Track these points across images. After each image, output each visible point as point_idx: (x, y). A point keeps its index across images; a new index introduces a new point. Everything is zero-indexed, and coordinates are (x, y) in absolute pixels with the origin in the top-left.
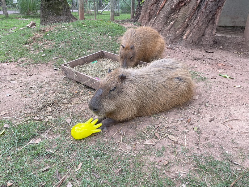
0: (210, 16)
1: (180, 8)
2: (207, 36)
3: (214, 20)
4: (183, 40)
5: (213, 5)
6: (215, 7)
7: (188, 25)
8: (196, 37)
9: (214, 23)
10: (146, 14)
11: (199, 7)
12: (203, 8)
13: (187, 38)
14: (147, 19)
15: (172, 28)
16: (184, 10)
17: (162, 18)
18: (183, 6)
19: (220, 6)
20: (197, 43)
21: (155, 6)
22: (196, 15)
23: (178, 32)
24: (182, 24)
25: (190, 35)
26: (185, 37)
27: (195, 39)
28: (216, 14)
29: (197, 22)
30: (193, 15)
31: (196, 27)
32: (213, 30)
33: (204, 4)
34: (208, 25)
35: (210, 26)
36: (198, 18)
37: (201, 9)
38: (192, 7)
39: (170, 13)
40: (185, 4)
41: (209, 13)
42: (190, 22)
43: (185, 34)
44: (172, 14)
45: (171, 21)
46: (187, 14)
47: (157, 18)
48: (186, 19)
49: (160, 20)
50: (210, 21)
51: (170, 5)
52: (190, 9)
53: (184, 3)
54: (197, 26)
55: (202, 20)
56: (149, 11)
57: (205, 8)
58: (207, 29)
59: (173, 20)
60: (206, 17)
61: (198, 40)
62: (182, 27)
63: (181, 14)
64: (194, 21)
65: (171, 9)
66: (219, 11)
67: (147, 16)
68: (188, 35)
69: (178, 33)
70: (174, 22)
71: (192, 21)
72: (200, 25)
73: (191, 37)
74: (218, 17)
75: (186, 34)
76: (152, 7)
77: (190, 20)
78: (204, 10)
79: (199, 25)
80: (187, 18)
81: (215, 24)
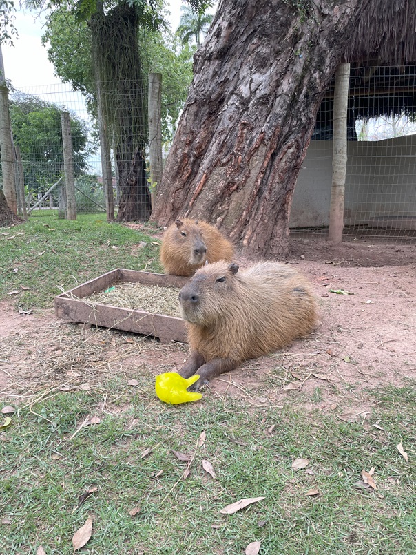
0: (278, 206)
1: (231, 195)
2: (277, 239)
3: (285, 212)
4: (243, 246)
5: (281, 189)
6: (283, 192)
7: (247, 221)
8: (262, 240)
9: (284, 218)
10: (166, 207)
11: (260, 192)
12: (266, 193)
13: (249, 243)
14: (170, 215)
15: (222, 227)
16: (237, 198)
17: (201, 211)
18: (234, 191)
19: (290, 190)
20: (264, 252)
21: (182, 192)
22: (257, 204)
23: (232, 233)
24: (237, 220)
25: (254, 238)
26: (245, 242)
27: (261, 245)
28: (285, 202)
29: (260, 216)
30: (253, 205)
31: (260, 224)
32: (284, 228)
33: (266, 188)
34: (276, 221)
35: (280, 222)
36: (262, 209)
37: (263, 196)
38: (249, 192)
39: (214, 203)
40: (237, 188)
41: (277, 201)
42: (250, 217)
43: (244, 236)
44: (219, 205)
45: (219, 215)
46: (243, 203)
47: (190, 212)
48: (242, 212)
49: (197, 215)
50: (278, 215)
51: (213, 190)
52: (247, 196)
53: (235, 187)
54: (261, 222)
55: (267, 213)
56: (172, 201)
57: (270, 193)
58: (276, 228)
59: (222, 213)
60: (273, 208)
61: (266, 247)
62: (239, 225)
63: (233, 204)
64: (255, 215)
65: (216, 196)
66: (289, 197)
67: (168, 210)
68: (250, 239)
69: (233, 236)
70: (223, 217)
71: (253, 215)
72: (266, 221)
73: (255, 241)
74: (289, 207)
75: (246, 237)
76: (177, 194)
77: (249, 213)
78: (268, 197)
79: (263, 221)
80: (244, 210)
81: (287, 219)
